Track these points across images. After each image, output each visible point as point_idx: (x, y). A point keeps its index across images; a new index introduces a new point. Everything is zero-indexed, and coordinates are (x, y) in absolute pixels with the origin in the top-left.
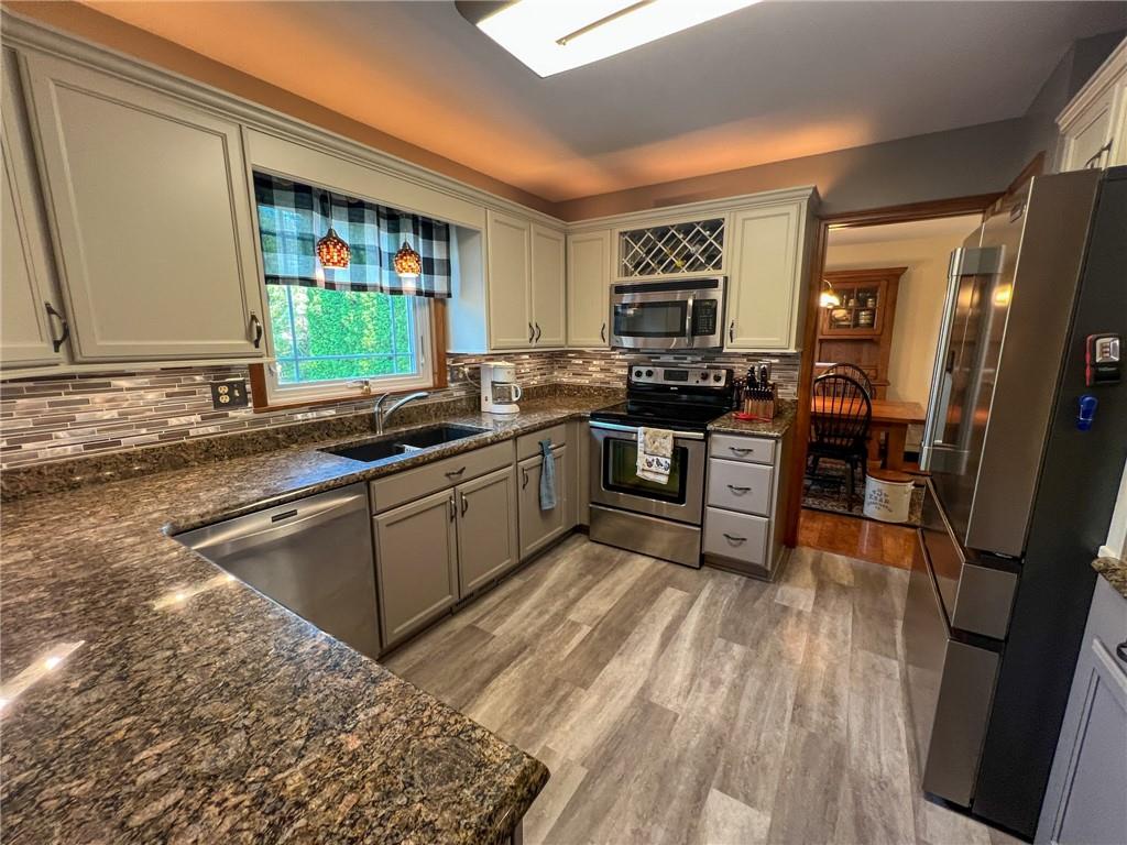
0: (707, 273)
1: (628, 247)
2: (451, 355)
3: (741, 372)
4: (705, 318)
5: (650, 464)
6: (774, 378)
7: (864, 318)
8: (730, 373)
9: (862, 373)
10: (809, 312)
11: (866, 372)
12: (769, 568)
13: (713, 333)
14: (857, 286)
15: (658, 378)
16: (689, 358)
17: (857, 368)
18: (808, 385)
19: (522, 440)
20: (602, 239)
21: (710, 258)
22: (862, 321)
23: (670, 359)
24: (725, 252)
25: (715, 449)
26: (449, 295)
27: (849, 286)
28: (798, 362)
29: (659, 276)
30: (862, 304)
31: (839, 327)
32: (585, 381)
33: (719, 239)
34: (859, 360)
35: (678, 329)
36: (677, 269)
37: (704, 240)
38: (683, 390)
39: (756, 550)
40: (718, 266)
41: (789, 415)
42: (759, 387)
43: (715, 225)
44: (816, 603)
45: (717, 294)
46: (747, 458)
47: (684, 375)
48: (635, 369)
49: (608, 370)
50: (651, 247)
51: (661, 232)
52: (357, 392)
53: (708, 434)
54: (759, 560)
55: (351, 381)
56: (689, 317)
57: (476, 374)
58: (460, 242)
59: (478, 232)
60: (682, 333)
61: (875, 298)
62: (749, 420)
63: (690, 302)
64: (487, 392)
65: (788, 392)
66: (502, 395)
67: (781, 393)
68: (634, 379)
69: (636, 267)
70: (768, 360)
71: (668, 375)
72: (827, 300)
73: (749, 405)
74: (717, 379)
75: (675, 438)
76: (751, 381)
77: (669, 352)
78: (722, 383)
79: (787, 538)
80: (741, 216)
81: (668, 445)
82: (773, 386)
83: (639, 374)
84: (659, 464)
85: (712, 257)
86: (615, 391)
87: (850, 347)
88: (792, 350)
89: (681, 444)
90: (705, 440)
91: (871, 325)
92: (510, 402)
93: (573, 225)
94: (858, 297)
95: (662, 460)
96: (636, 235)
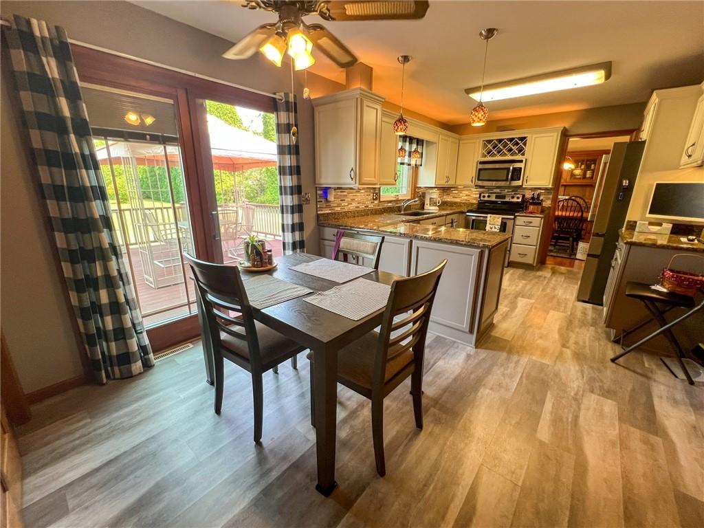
0: (518, 157)
1: (485, 146)
2: (417, 187)
3: (528, 195)
4: (517, 174)
5: (491, 228)
6: (541, 198)
7: (589, 174)
8: (524, 196)
9: (584, 201)
10: (558, 173)
11: (587, 201)
12: (535, 265)
13: (519, 179)
14: (586, 158)
15: (493, 198)
16: (506, 190)
17: (582, 199)
18: (555, 200)
19: (448, 217)
20: (475, 143)
21: (520, 151)
22: (588, 176)
23: (498, 191)
24: (526, 149)
25: (517, 223)
26: (421, 165)
27: (582, 158)
28: (552, 191)
29: (498, 158)
30: (588, 167)
31: (575, 178)
32: (458, 200)
33: (525, 144)
34: (584, 195)
35: (504, 178)
36: (505, 155)
37: (517, 144)
38: (503, 203)
39: (530, 259)
40: (523, 154)
41: (547, 212)
42: (536, 201)
43: (522, 139)
44: (552, 275)
45: (522, 165)
46: (530, 225)
47: (504, 197)
48: (482, 195)
49: (469, 195)
50: (495, 146)
51: (500, 141)
52: (394, 199)
53: (515, 217)
54: (531, 262)
55: (393, 195)
56: (510, 174)
57: (424, 195)
58: (427, 147)
59: (435, 143)
60: (507, 180)
61: (595, 164)
62: (531, 213)
63: (511, 168)
64: (427, 201)
65: (547, 203)
66: (433, 203)
67: (544, 204)
68: (482, 199)
69: (488, 153)
70: (539, 191)
71: (497, 197)
72: (568, 166)
73: (531, 207)
74: (518, 198)
75: (502, 218)
76: (533, 198)
77: (498, 187)
78: (520, 200)
79: (542, 262)
80: (534, 136)
81: (500, 221)
82: (542, 200)
83: (484, 197)
84: (495, 228)
85: (521, 150)
86: (472, 204)
87: (580, 189)
88: (550, 186)
89: (504, 221)
90: (514, 219)
91: (592, 178)
92: (436, 206)
93: (463, 137)
94: (586, 164)
95: (496, 227)
96: (489, 141)
